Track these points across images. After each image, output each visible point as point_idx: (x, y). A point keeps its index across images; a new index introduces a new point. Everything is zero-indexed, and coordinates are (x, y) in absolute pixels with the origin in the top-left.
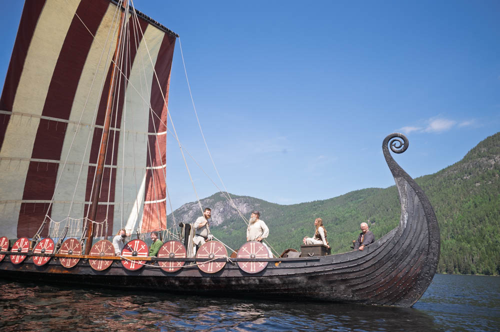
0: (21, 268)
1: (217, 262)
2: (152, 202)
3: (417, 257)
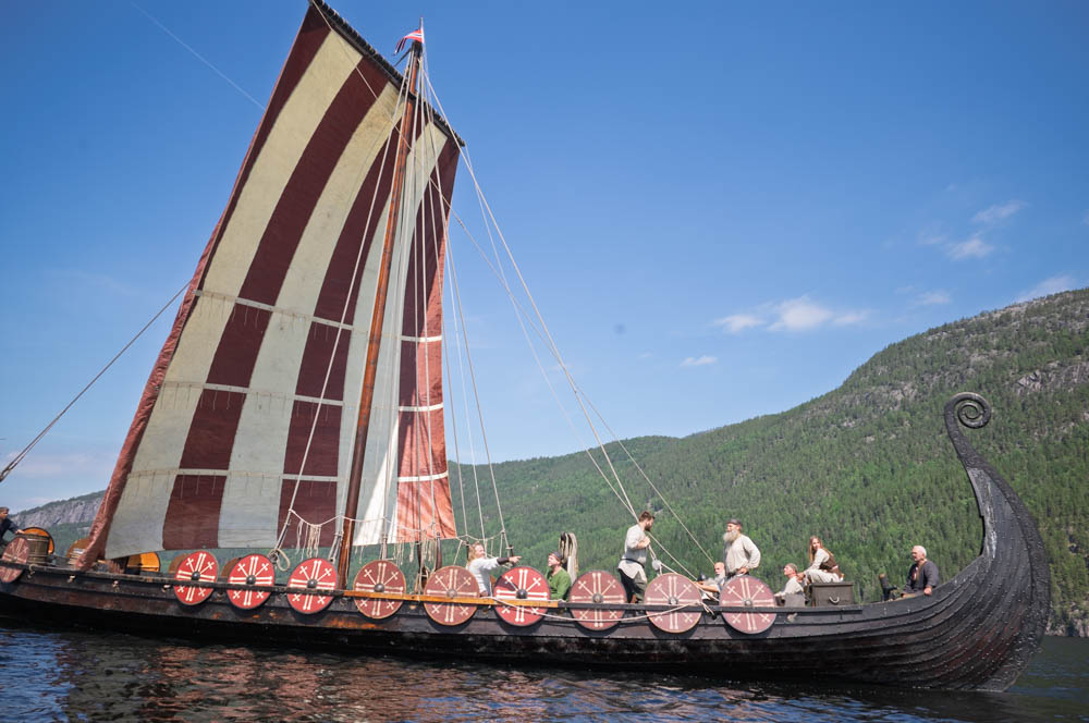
0: (256, 617)
1: (686, 612)
2: (414, 479)
3: (1013, 608)
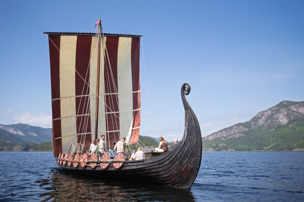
1: (106, 163)
2: (135, 128)
3: (191, 158)
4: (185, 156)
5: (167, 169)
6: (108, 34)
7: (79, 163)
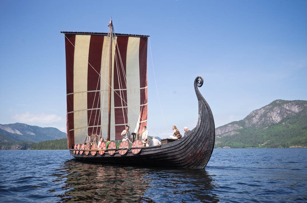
0: (78, 156)
1: (125, 150)
3: (205, 142)
4: (200, 140)
5: (182, 153)
6: (118, 34)
7: (98, 151)
